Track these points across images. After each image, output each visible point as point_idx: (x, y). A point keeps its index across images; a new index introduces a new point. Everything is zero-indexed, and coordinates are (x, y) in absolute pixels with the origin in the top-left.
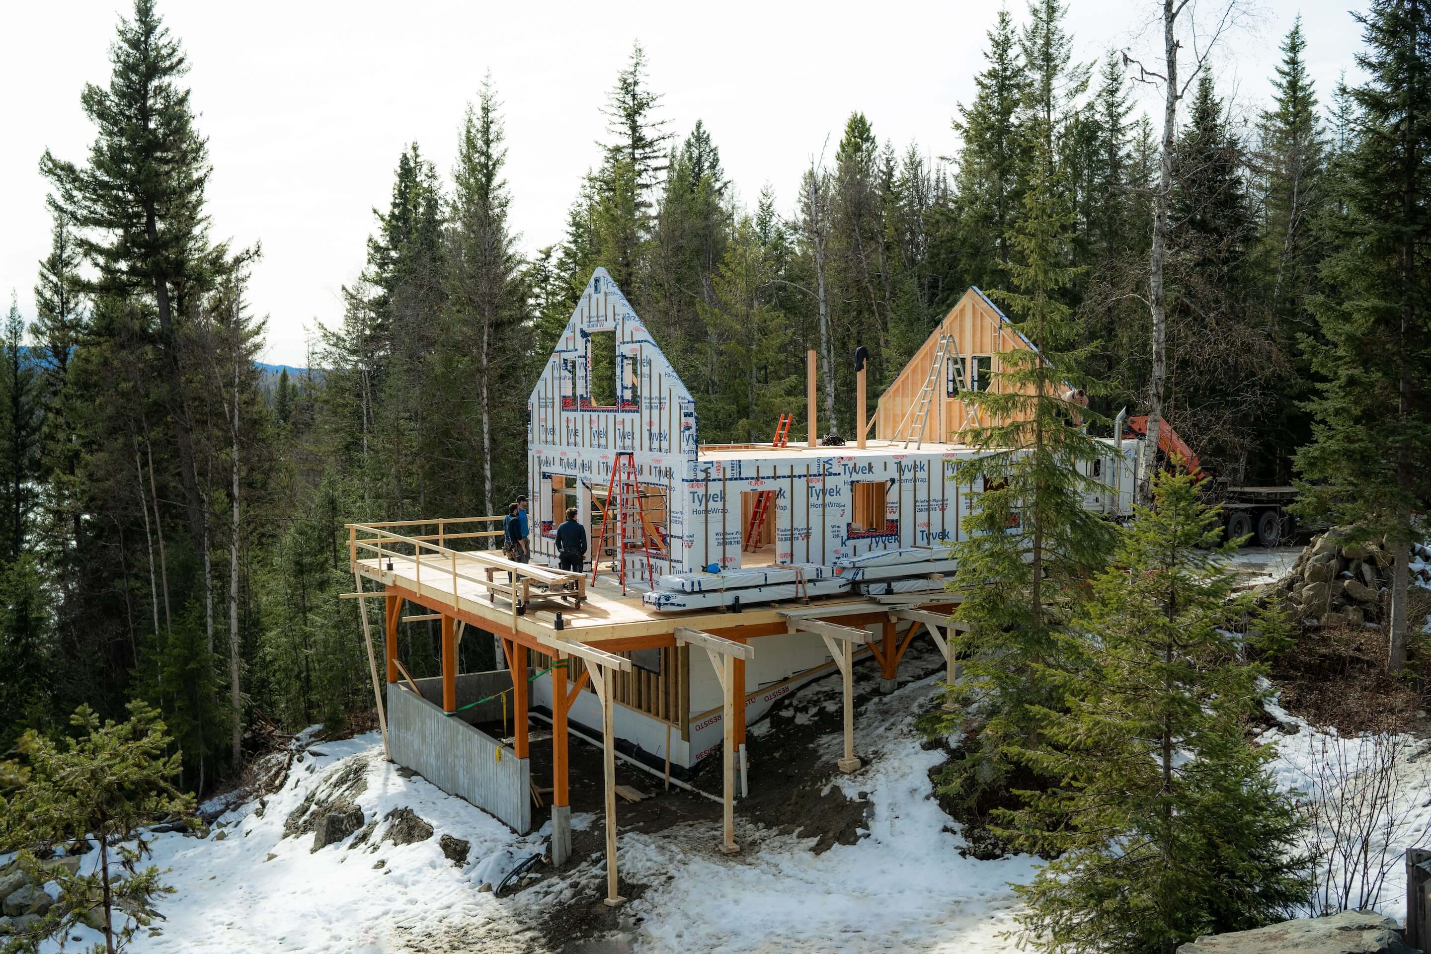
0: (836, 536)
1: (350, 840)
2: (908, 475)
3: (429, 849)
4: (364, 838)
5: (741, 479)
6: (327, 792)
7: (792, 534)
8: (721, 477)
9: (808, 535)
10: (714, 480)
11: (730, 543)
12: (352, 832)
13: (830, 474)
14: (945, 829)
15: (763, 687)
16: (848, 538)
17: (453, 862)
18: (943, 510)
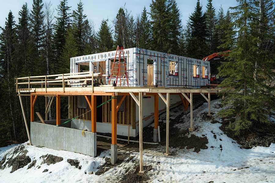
0: (167, 74)
1: (27, 167)
2: (180, 61)
3: (64, 164)
4: (33, 165)
5: (147, 55)
6: (12, 155)
7: (158, 72)
8: (143, 53)
9: (161, 73)
10: (141, 54)
11: (145, 72)
12: (27, 164)
13: (165, 58)
14: (233, 142)
15: (152, 114)
16: (169, 75)
17: (74, 167)
18: (186, 71)
